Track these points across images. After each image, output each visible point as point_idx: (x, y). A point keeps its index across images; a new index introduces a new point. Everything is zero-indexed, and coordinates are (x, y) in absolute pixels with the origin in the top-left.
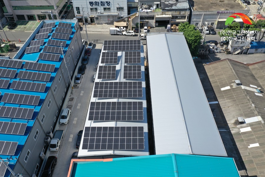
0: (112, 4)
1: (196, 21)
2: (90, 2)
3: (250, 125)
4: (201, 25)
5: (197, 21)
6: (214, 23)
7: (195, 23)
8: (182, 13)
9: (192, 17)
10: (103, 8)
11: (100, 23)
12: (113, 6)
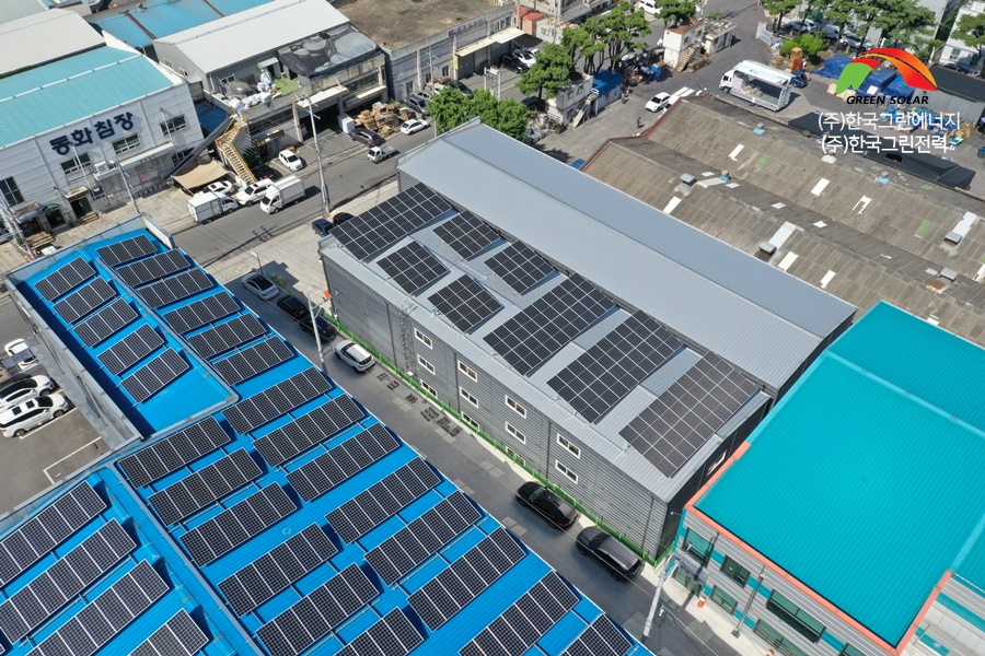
0: (141, 119)
1: (405, 79)
2: (52, 142)
3: (788, 247)
4: (419, 84)
5: (408, 78)
6: (447, 67)
7: (404, 84)
8: (366, 67)
9: (394, 70)
10: (111, 146)
11: (113, 203)
12: (144, 123)
